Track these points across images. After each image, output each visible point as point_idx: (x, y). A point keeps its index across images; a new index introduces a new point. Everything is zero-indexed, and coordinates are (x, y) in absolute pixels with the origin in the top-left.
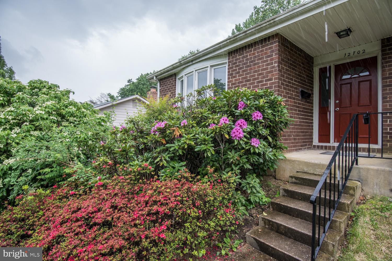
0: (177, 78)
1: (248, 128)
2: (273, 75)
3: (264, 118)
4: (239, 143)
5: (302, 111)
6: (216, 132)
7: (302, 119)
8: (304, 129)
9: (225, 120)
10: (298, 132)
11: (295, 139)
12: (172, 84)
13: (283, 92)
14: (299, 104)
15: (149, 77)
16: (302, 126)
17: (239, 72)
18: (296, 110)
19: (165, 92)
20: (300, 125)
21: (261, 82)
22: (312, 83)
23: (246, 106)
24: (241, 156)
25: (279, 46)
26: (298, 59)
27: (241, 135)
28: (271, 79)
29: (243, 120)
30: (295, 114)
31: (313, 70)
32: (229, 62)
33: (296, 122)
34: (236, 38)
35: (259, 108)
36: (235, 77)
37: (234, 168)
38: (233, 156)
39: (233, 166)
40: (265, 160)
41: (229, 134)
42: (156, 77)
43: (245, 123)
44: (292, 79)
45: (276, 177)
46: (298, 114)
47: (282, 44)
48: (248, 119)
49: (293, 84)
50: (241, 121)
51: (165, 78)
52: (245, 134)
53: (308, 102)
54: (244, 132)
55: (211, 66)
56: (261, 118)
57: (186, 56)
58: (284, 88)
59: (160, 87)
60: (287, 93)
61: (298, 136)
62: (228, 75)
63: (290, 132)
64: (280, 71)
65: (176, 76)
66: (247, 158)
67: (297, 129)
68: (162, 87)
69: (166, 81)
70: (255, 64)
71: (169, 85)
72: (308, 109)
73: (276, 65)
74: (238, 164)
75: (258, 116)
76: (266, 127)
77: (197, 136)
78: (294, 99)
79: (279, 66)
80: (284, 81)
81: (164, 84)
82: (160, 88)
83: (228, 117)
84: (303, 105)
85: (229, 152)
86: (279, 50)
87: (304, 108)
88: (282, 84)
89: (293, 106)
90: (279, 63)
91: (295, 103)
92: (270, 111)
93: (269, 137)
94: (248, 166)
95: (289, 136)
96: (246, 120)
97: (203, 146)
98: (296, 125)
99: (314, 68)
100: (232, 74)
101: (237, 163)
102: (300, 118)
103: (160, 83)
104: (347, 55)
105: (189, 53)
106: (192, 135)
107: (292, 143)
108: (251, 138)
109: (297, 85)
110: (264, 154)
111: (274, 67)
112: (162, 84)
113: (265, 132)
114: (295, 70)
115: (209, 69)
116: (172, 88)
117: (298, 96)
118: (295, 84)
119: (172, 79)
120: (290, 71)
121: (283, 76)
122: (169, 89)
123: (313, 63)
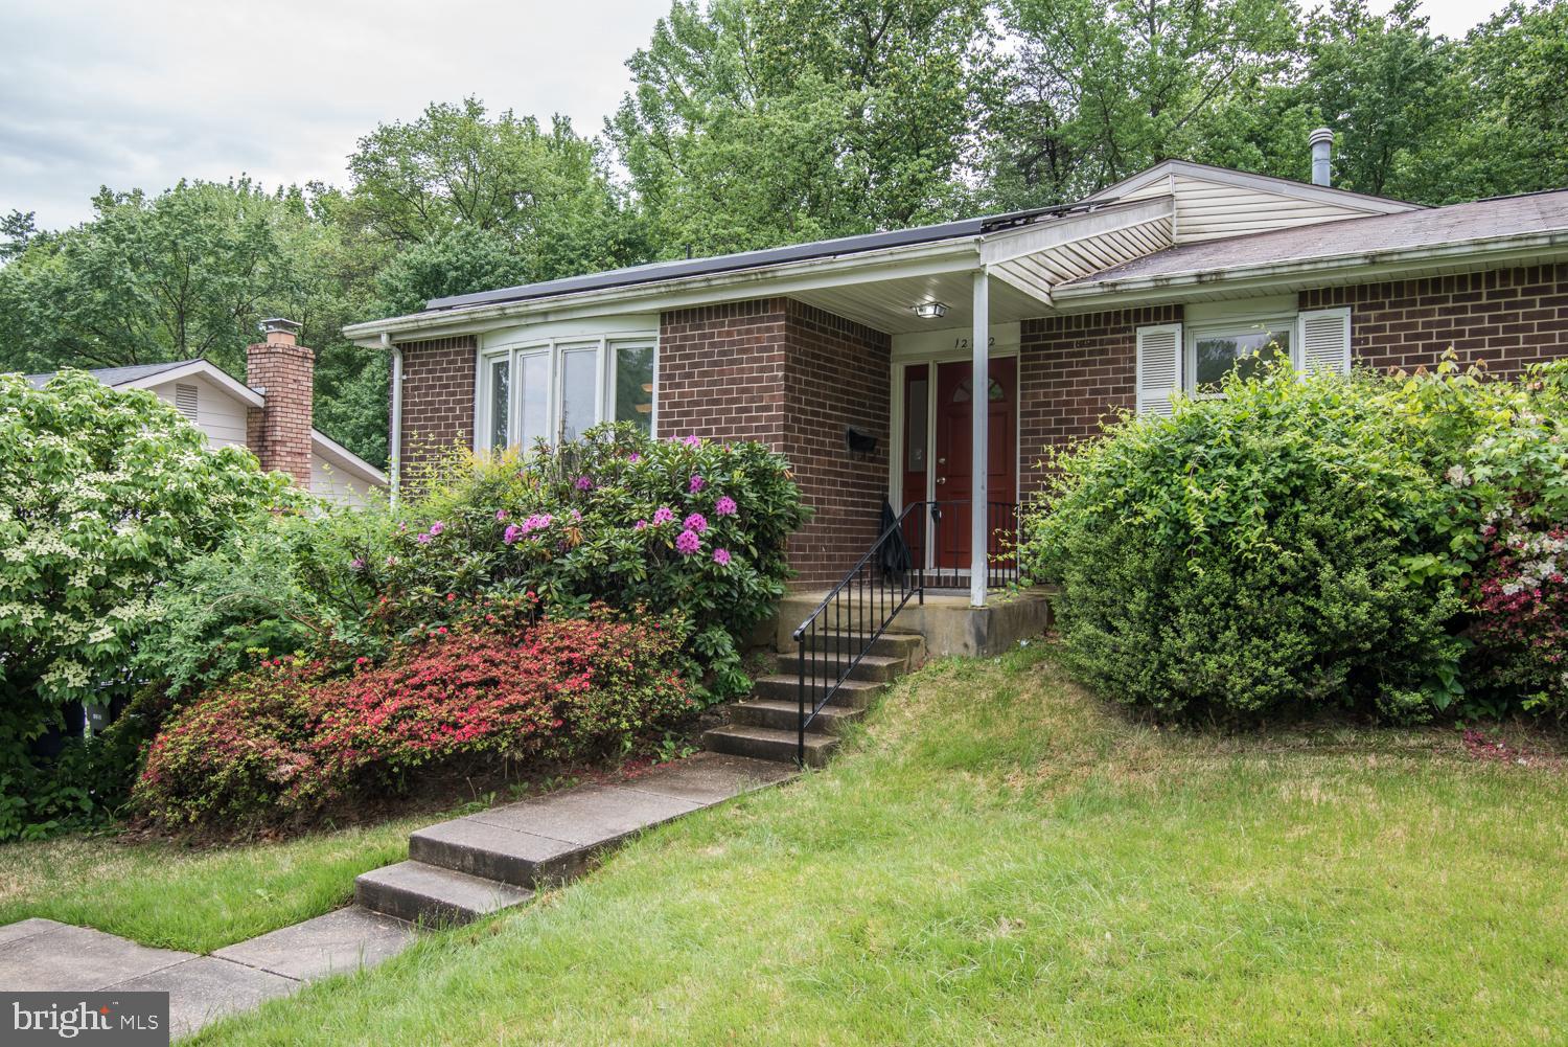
0: (480, 353)
1: (709, 530)
2: (773, 398)
3: (740, 510)
4: (692, 562)
5: (854, 485)
6: (649, 537)
7: (854, 504)
8: (860, 531)
9: (665, 515)
10: (838, 539)
11: (829, 558)
12: (461, 369)
13: (797, 440)
14: (844, 465)
15: (356, 332)
16: (853, 523)
17: (690, 375)
18: (834, 483)
19: (426, 395)
20: (845, 522)
21: (747, 410)
22: (885, 406)
23: (706, 485)
24: (695, 585)
25: (787, 328)
26: (840, 350)
27: (696, 547)
28: (768, 408)
29: (699, 516)
30: (830, 492)
31: (889, 368)
32: (663, 341)
33: (836, 512)
34: (683, 287)
35: (730, 490)
36: (679, 385)
37: (683, 607)
38: (681, 583)
39: (680, 603)
40: (741, 593)
41: (673, 540)
42: (391, 335)
43: (704, 521)
44: (823, 406)
45: (779, 647)
46: (839, 493)
47: (797, 322)
48: (708, 512)
49: (826, 416)
50: (695, 517)
51: (427, 344)
52: (703, 543)
53: (872, 460)
54: (700, 539)
55: (607, 340)
56: (734, 511)
57: (403, 125)
58: (801, 430)
59: (404, 373)
60: (808, 441)
61: (839, 549)
62: (661, 376)
63: (818, 539)
64: (788, 388)
65: (475, 345)
66: (707, 588)
67: (835, 530)
68: (415, 373)
69: (434, 355)
70: (732, 362)
71: (444, 370)
72: (872, 478)
73: (781, 374)
74: (691, 600)
75: (727, 506)
76: (746, 527)
77: (613, 543)
78: (829, 454)
79: (786, 378)
80: (802, 411)
81: (422, 364)
82: (405, 377)
83: (671, 508)
84: (855, 467)
85: (673, 576)
86: (787, 338)
87: (859, 477)
88: (796, 420)
89: (826, 472)
90: (787, 368)
91: (831, 463)
92: (752, 495)
93: (751, 547)
94: (710, 604)
95: (813, 548)
96: (706, 515)
97: (624, 563)
98: (833, 521)
99: (892, 365)
100: (671, 377)
101: (688, 597)
102: (845, 503)
103: (404, 358)
104: (961, 344)
105: (425, 117)
106: (603, 542)
107: (823, 567)
108: (714, 548)
109: (837, 418)
110: (740, 581)
111: (774, 378)
112: (413, 365)
113: (740, 537)
114: (834, 380)
115: (601, 347)
116: (460, 385)
117: (841, 447)
118: (829, 416)
119: (457, 353)
120: (819, 386)
121: (799, 401)
122: (447, 386)
123: (889, 352)
